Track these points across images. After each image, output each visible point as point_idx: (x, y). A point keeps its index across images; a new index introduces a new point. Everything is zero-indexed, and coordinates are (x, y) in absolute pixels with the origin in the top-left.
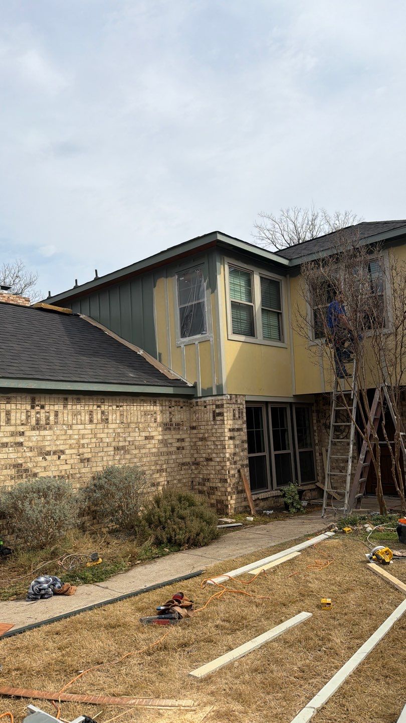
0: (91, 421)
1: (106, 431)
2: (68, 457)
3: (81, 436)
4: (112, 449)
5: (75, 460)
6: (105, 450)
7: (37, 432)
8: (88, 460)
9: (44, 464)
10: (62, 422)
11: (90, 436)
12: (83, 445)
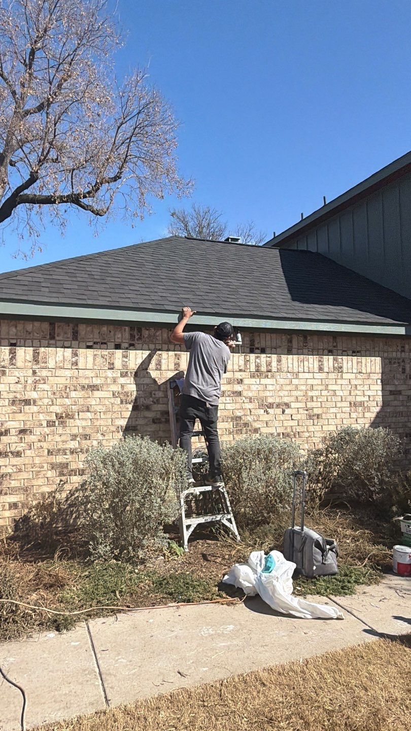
0: (321, 369)
1: (339, 382)
2: (294, 411)
3: (308, 387)
4: (347, 404)
5: (302, 416)
6: (339, 405)
7: (258, 380)
8: (318, 416)
9: (266, 418)
10: (286, 369)
11: (320, 388)
12: (312, 397)
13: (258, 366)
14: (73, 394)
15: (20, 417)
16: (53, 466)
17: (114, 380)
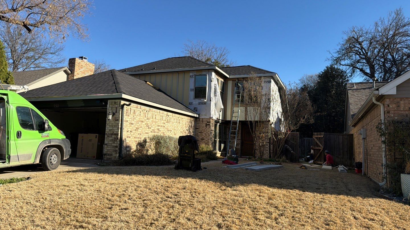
5: (173, 134)
7: (167, 124)
12: (175, 129)
13: (168, 120)
14: (139, 123)
15: (131, 128)
17: (146, 120)
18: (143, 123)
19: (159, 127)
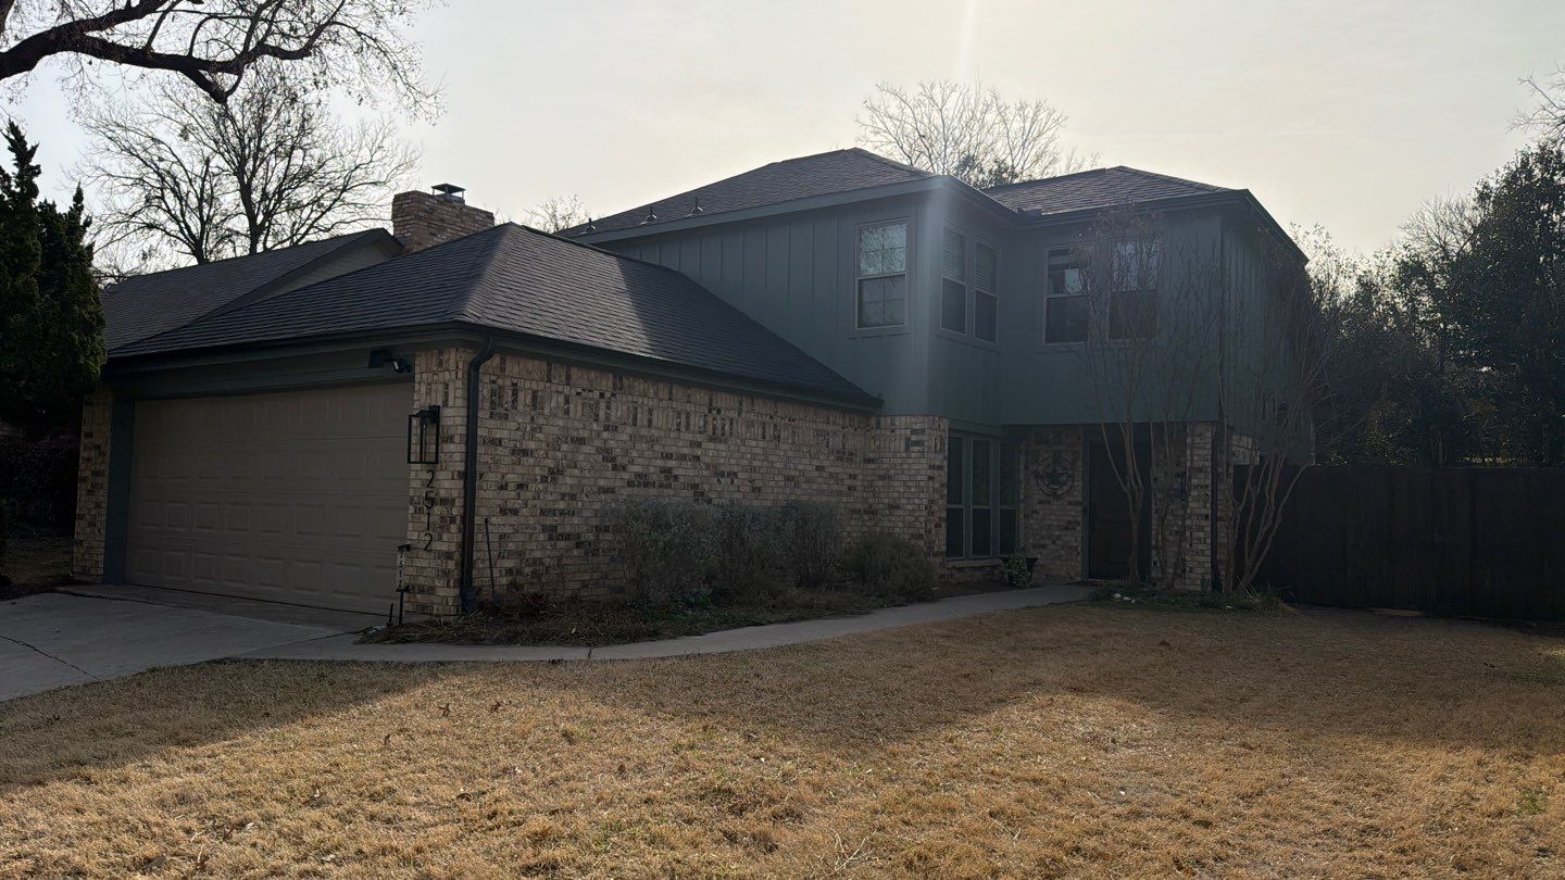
1: (778, 452)
2: (741, 482)
3: (753, 456)
4: (781, 478)
5: (746, 488)
6: (776, 478)
7: (714, 445)
8: (759, 489)
9: (718, 487)
10: (736, 434)
11: (762, 457)
12: (755, 468)
13: (714, 428)
15: (519, 469)
16: (545, 529)
17: (599, 434)
18: (586, 449)
19: (672, 463)
